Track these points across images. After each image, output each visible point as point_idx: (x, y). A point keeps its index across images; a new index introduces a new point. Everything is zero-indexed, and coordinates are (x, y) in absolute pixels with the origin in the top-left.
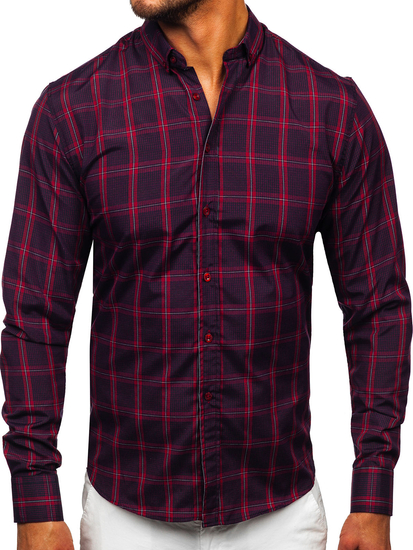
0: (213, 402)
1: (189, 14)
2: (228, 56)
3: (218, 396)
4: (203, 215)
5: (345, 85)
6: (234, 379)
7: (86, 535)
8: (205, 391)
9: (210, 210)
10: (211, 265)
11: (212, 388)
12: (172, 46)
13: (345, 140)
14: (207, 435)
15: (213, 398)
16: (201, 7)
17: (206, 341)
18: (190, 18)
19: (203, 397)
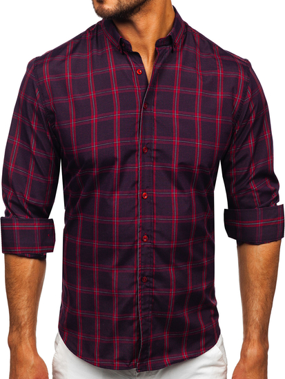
0: (147, 284)
1: (134, 14)
2: (159, 44)
3: (151, 279)
4: (143, 152)
5: (242, 66)
6: (162, 268)
7: (56, 369)
8: (142, 275)
9: (147, 149)
10: (148, 187)
11: (147, 274)
12: (122, 36)
13: (241, 103)
14: (143, 307)
15: (148, 281)
16: (144, 9)
17: (143, 241)
18: (135, 16)
19: (141, 280)
